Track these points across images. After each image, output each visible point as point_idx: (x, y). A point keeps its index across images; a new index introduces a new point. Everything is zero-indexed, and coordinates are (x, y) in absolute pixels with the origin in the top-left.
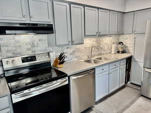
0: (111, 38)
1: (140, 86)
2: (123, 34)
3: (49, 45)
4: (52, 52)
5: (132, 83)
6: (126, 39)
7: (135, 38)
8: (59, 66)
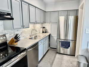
0: (40, 24)
1: (56, 49)
2: (45, 23)
3: (5, 29)
4: (7, 34)
5: (51, 48)
6: (46, 25)
7: (51, 25)
8: (15, 44)
